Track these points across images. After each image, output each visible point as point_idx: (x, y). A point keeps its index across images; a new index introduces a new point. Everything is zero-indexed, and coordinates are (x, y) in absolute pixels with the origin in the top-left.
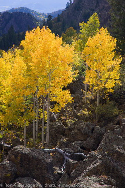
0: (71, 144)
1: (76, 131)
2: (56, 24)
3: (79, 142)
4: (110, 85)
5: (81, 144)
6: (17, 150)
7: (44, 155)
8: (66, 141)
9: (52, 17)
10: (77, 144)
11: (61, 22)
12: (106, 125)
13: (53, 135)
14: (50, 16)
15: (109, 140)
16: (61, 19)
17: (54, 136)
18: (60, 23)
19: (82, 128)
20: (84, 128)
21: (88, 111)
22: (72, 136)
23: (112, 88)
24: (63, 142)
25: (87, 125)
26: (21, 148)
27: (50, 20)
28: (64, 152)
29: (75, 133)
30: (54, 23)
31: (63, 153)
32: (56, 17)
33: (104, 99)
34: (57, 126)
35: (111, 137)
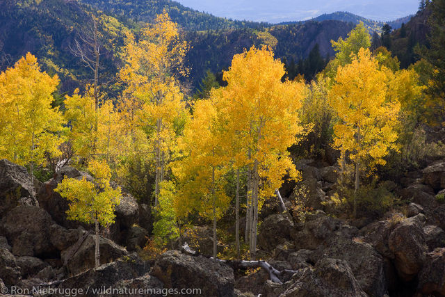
0: (292, 254)
1: (306, 232)
2: (397, 41)
3: (307, 251)
4: (379, 152)
5: (309, 255)
6: (166, 258)
7: (217, 270)
8: (287, 248)
9: (391, 28)
10: (303, 255)
11: (407, 38)
12: (368, 223)
13: (269, 238)
14: (387, 27)
15: (337, 249)
16: (407, 32)
17: (272, 239)
18: (405, 39)
19: (315, 227)
20: (319, 228)
21: (340, 197)
22: (299, 241)
23: (383, 158)
24: (282, 251)
25: (325, 223)
26: (175, 256)
27: (387, 33)
28: (271, 268)
29: (304, 237)
30: (394, 39)
31: (268, 269)
32: (399, 27)
33: (368, 176)
34: (279, 222)
35: (342, 245)
